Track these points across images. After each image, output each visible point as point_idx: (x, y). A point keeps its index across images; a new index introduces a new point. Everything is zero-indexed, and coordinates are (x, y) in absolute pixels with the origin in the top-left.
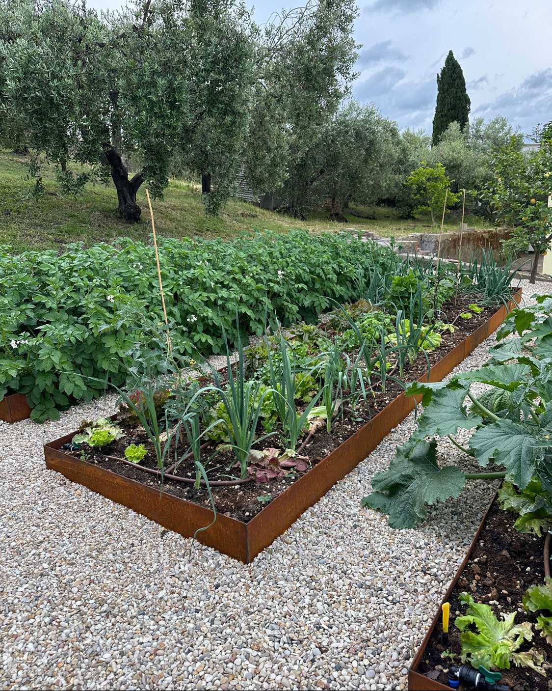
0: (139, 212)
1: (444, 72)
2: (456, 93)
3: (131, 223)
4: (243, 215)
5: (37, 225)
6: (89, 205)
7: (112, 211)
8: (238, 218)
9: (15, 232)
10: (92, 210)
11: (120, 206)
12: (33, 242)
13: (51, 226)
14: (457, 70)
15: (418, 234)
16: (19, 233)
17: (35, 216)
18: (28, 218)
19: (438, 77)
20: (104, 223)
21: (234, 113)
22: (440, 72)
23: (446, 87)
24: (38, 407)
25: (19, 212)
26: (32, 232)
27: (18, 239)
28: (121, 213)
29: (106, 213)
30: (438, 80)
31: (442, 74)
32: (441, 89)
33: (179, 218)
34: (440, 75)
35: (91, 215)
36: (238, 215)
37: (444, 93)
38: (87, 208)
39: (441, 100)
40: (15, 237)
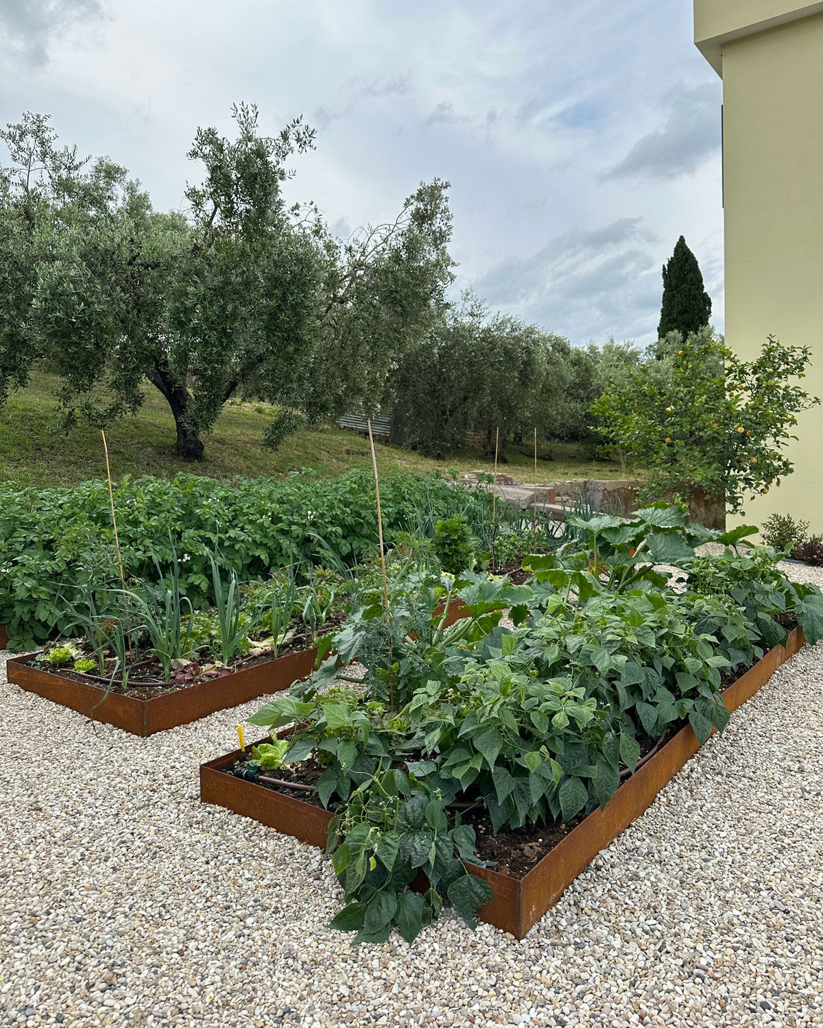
0: (202, 448)
1: (671, 263)
2: (690, 290)
3: (190, 461)
4: (348, 452)
5: (71, 463)
6: (142, 439)
7: (168, 447)
8: (340, 456)
9: (41, 470)
10: (143, 445)
11: (178, 440)
12: (61, 482)
13: (88, 463)
14: (690, 261)
15: (581, 480)
16: (47, 471)
17: (71, 452)
18: (62, 454)
19: (664, 269)
20: (155, 461)
21: (298, 340)
22: (666, 263)
23: (674, 282)
24: (16, 638)
25: (52, 448)
26: (63, 470)
27: (44, 478)
28: (179, 449)
29: (161, 450)
30: (664, 274)
31: (668, 266)
32: (667, 285)
33: (258, 456)
34: (666, 267)
35: (141, 452)
36: (341, 452)
37: (672, 290)
38: (138, 443)
39: (668, 299)
40: (41, 476)
